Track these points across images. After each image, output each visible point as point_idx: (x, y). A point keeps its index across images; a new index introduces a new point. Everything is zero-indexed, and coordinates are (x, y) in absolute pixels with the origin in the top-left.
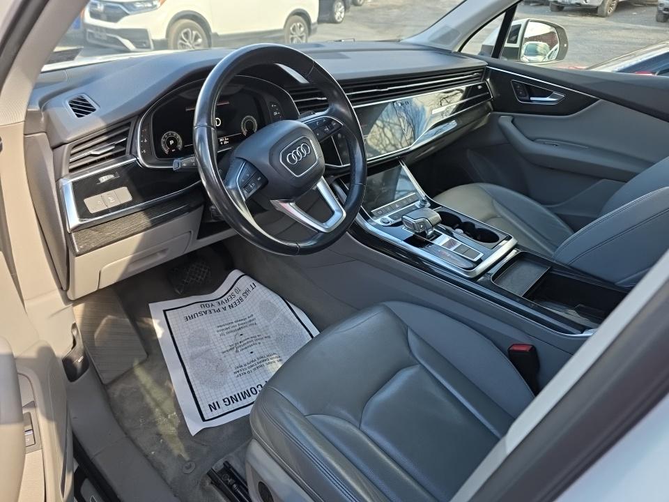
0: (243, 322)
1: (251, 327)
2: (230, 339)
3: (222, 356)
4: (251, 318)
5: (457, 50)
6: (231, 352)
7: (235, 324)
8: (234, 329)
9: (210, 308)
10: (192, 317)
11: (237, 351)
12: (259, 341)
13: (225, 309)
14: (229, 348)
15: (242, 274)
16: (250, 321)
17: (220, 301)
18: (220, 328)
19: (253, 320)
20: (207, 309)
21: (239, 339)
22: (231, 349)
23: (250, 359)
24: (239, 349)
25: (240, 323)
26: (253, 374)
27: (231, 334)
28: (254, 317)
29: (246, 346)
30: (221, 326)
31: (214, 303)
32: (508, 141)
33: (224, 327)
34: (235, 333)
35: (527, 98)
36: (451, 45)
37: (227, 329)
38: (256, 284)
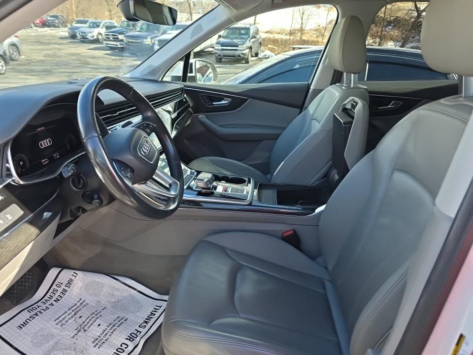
0: (75, 307)
1: (85, 308)
2: (72, 324)
3: (74, 340)
4: (81, 302)
5: (160, 80)
6: (80, 334)
7: (69, 312)
8: (70, 316)
9: (38, 310)
10: (25, 324)
11: (85, 331)
12: (99, 315)
13: (52, 305)
14: (76, 332)
15: (59, 269)
16: (81, 304)
17: (43, 300)
18: (57, 321)
19: (84, 302)
20: (35, 312)
21: (80, 321)
22: (79, 332)
23: (101, 331)
24: (86, 328)
25: (73, 309)
26: (111, 339)
27: (70, 321)
28: (83, 300)
29: (91, 322)
30: (58, 319)
31: (39, 304)
32: (208, 129)
33: (61, 319)
34: (74, 319)
35: (211, 103)
36: (157, 76)
37: (64, 319)
38: (77, 272)
